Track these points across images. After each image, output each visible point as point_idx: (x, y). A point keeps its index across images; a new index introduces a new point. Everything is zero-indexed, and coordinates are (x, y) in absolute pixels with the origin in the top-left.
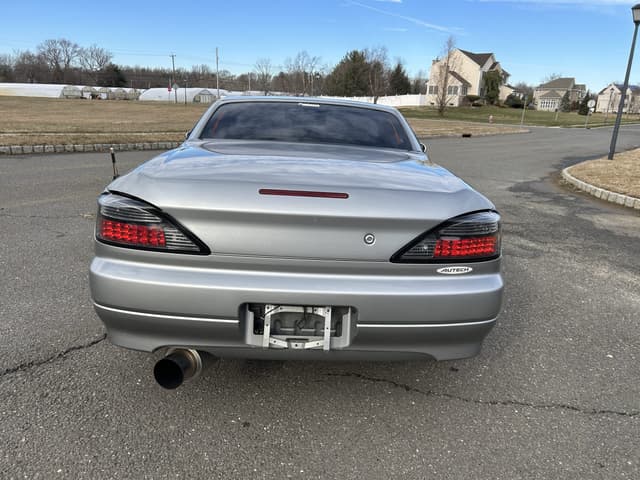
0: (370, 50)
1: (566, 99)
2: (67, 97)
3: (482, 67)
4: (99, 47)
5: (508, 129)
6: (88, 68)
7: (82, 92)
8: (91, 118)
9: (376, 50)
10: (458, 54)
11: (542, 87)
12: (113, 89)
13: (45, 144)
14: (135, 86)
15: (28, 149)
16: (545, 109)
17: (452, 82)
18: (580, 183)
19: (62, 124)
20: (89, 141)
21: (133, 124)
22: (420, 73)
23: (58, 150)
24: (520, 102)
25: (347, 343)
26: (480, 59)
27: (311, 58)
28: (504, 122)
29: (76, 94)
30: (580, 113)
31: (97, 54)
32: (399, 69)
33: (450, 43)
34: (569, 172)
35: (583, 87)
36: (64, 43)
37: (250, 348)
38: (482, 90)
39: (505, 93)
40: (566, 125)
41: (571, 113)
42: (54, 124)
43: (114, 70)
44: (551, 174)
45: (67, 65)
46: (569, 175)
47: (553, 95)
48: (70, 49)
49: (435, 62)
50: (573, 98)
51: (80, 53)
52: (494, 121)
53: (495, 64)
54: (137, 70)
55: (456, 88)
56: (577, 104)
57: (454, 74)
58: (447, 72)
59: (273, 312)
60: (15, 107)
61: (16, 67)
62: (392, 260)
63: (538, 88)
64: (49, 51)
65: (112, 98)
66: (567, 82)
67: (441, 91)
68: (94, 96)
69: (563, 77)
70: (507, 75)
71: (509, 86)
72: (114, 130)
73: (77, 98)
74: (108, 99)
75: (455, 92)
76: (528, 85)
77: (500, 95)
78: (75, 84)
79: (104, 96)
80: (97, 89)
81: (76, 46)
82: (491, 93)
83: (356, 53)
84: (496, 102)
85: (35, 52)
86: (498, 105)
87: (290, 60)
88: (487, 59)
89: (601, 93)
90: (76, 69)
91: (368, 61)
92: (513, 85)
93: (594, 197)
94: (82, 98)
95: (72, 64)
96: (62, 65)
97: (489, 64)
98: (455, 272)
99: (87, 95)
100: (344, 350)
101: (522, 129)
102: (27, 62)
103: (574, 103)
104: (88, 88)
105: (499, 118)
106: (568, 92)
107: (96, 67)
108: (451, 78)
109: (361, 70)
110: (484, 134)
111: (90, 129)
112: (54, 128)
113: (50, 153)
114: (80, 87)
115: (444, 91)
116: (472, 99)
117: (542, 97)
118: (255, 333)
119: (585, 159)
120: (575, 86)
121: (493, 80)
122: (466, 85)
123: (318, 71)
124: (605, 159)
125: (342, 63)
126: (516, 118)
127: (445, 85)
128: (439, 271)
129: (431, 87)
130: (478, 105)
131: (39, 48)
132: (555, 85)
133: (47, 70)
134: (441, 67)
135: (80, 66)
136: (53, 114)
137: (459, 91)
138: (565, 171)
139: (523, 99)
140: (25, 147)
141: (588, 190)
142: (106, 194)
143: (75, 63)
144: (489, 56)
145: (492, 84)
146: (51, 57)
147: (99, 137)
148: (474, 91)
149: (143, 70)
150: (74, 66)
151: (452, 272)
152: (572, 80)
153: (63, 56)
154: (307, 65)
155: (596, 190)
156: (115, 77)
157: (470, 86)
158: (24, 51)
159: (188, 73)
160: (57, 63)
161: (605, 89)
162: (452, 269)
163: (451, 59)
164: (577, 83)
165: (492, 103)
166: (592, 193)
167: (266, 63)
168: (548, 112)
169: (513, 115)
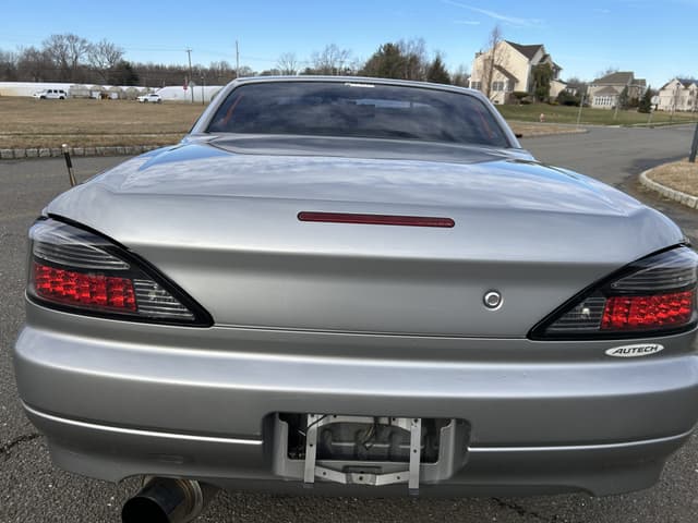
0: (406, 42)
1: (624, 95)
2: (74, 97)
3: (530, 59)
4: (110, 42)
5: (562, 128)
6: (98, 65)
7: (91, 91)
8: (99, 120)
9: (413, 42)
10: (504, 45)
11: (597, 82)
12: (125, 88)
13: (39, 147)
14: (149, 85)
15: (19, 152)
16: (601, 107)
17: (498, 77)
18: (667, 190)
19: (63, 126)
20: (90, 143)
21: (144, 124)
22: (461, 68)
23: (55, 154)
24: (573, 99)
25: (449, 473)
26: (529, 51)
27: (341, 50)
28: (556, 121)
29: (84, 93)
30: (640, 111)
31: (107, 50)
32: (437, 63)
33: (496, 33)
34: (648, 176)
35: (643, 82)
36: (71, 38)
37: (281, 480)
38: (530, 86)
39: (556, 88)
40: (627, 124)
41: (630, 111)
42: (56, 126)
43: (126, 67)
44: (626, 178)
45: (75, 62)
46: (650, 181)
47: (610, 91)
48: (78, 45)
49: (478, 55)
50: (632, 94)
51: (88, 49)
52: (545, 120)
53: (545, 57)
54: (151, 67)
55: (502, 84)
56: (637, 101)
57: (499, 68)
58: (492, 65)
59: (321, 424)
60: (16, 108)
61: (19, 64)
62: (530, 336)
63: (592, 84)
64: (56, 47)
65: (123, 98)
66: (626, 77)
67: (485, 87)
68: (104, 96)
69: (620, 71)
70: (558, 69)
71: (561, 81)
72: (122, 130)
73: (85, 98)
74: (119, 98)
75: (501, 89)
76: (581, 80)
77: (551, 91)
78: (83, 83)
79: (114, 96)
80: (107, 88)
81: (84, 41)
82: (541, 89)
83: (390, 45)
84: (546, 100)
85: (40, 48)
86: (549, 103)
87: (317, 55)
88: (536, 51)
89: (663, 89)
90: (84, 66)
91: (404, 54)
92: (564, 80)
93: (688, 207)
94: (91, 98)
95: (80, 62)
96: (69, 62)
97: (539, 56)
98: (636, 354)
99: (96, 95)
100: (443, 484)
101: (579, 129)
102: (31, 59)
103: (633, 99)
104: (97, 87)
105: (551, 117)
106: (627, 87)
107: (106, 65)
108: (497, 72)
109: (396, 64)
110: (535, 134)
111: (95, 130)
112: (53, 130)
113: (45, 158)
114: (89, 86)
115: (489, 86)
116: (519, 95)
117: (598, 93)
118: (290, 457)
119: (662, 161)
120: (635, 81)
121: (543, 74)
122: (513, 81)
123: (348, 66)
124: (685, 162)
125: (375, 57)
126: (569, 117)
127: (490, 80)
128: (609, 352)
129: (474, 83)
130: (527, 103)
131: (44, 43)
132: (611, 80)
133: (53, 68)
134: (485, 60)
135: (88, 63)
136: (58, 115)
137: (505, 87)
138: (643, 175)
139: (577, 95)
140: (17, 150)
141: (678, 199)
142: (42, 218)
143: (84, 60)
144: (538, 48)
145: (542, 78)
146: (57, 53)
147: (102, 139)
148: (522, 87)
149: (157, 67)
150: (83, 63)
151: (631, 354)
152: (631, 74)
153: (70, 52)
154: (335, 60)
155: (688, 199)
156: (127, 75)
157: (517, 81)
158: (29, 46)
159: (205, 70)
160: (64, 60)
161: (667, 85)
162: (631, 348)
163: (497, 52)
164: (636, 78)
165: (542, 100)
166: (683, 202)
167: (291, 58)
168: (604, 110)
169: (567, 114)
